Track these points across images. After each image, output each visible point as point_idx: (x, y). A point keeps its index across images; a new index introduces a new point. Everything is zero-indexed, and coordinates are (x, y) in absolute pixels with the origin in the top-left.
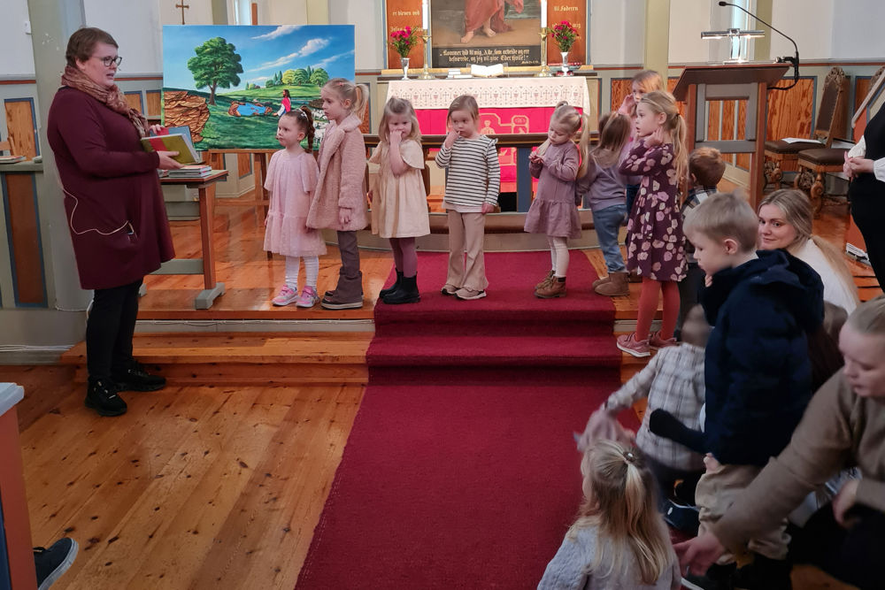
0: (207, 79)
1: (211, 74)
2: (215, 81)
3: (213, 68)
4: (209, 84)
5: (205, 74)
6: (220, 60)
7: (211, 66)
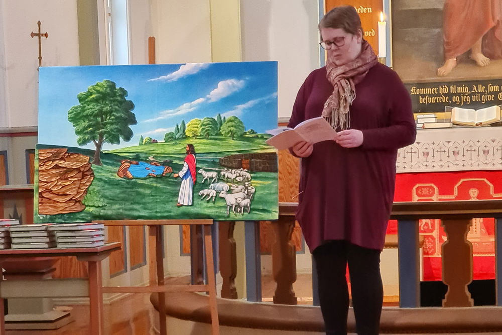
0: (92, 132)
1: (97, 126)
2: (101, 135)
3: (99, 119)
4: (93, 138)
5: (89, 126)
6: (108, 108)
7: (96, 116)
